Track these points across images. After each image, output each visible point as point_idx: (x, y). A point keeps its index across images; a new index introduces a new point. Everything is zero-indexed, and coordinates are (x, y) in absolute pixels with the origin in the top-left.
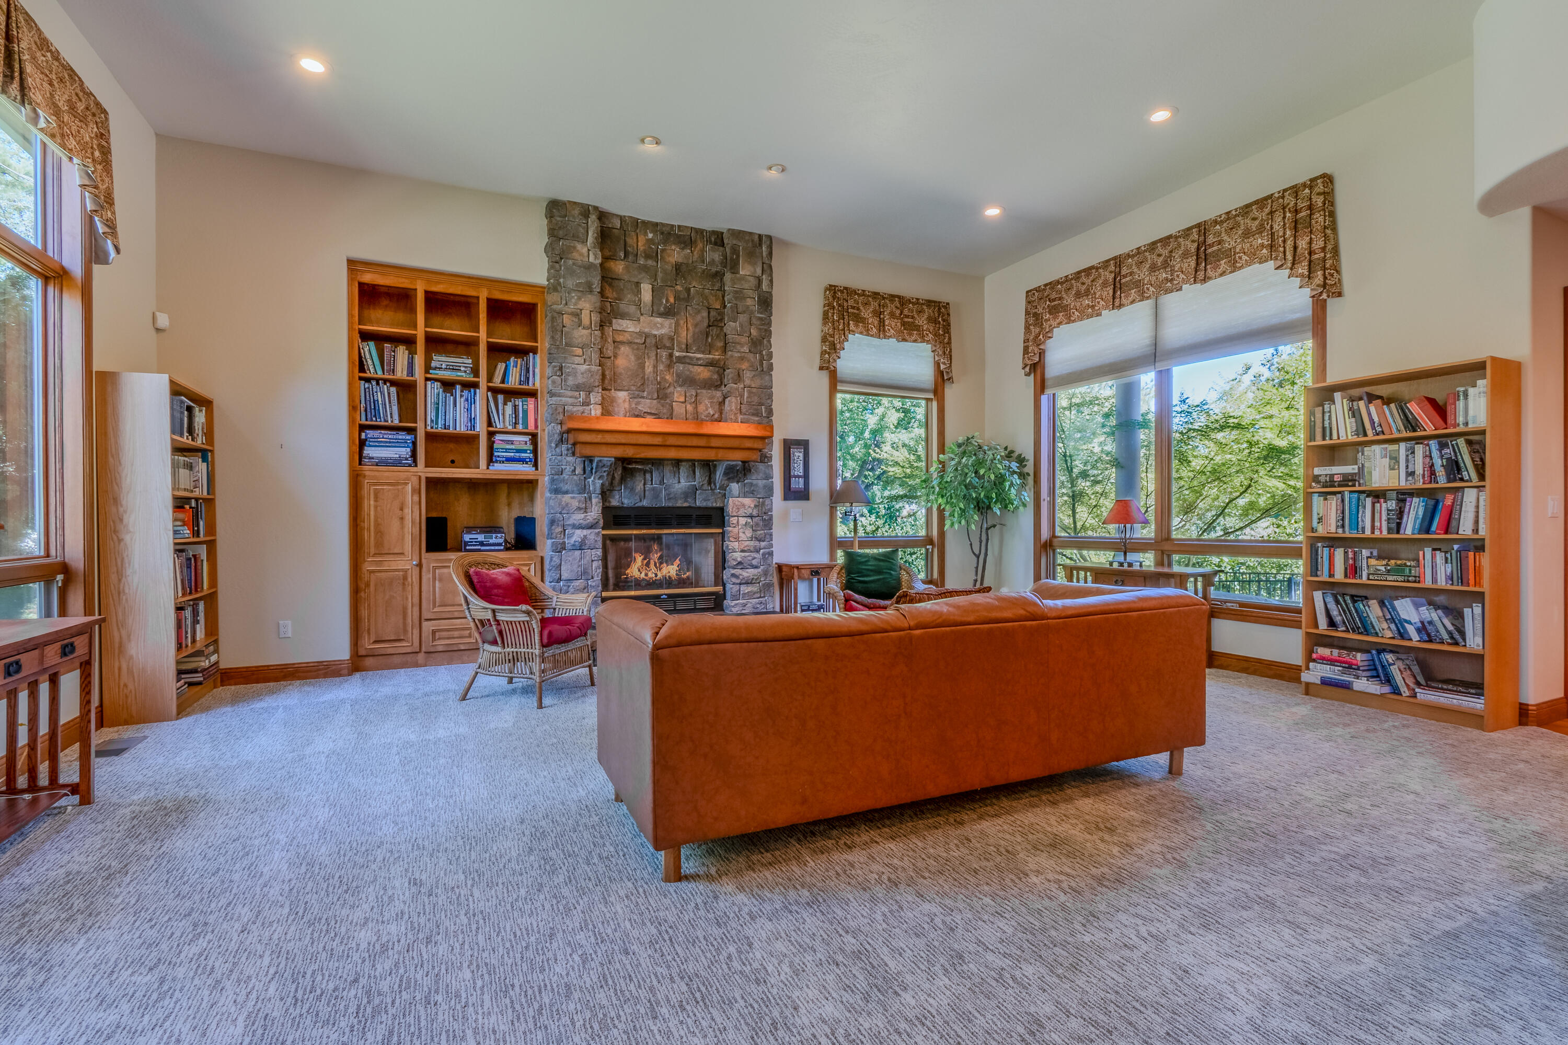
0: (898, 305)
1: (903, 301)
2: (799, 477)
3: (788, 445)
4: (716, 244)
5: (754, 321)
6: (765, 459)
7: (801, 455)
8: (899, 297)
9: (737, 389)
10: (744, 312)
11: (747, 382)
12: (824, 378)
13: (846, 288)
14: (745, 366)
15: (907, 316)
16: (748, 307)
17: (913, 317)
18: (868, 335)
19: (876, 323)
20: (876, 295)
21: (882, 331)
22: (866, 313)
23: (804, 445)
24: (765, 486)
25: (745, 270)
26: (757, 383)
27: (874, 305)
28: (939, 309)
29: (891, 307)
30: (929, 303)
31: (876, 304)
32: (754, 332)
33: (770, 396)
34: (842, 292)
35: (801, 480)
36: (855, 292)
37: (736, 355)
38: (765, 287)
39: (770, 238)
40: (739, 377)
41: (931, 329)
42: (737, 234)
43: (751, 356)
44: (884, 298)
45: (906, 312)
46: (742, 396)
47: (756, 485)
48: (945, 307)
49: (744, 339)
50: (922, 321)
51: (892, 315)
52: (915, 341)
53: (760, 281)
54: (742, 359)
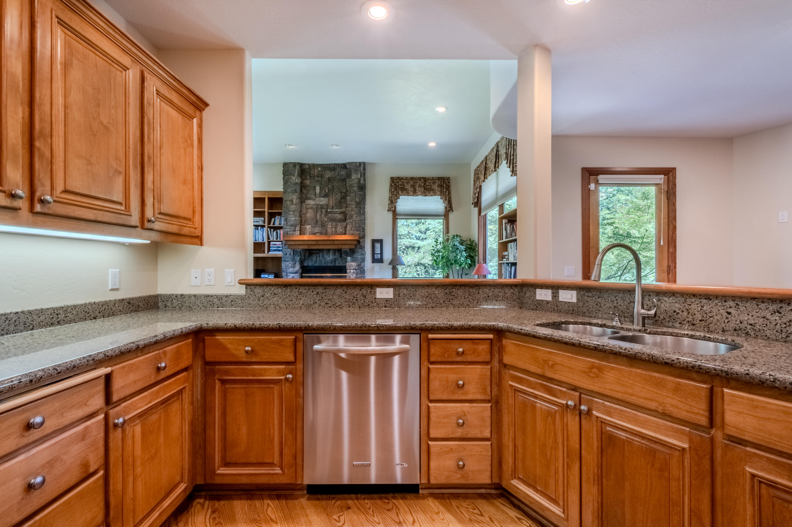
0: (423, 181)
1: (425, 179)
2: (378, 254)
3: (374, 242)
4: (344, 168)
5: (357, 195)
6: (363, 248)
7: (379, 246)
8: (423, 178)
9: (350, 222)
10: (353, 193)
11: (354, 219)
12: (390, 215)
13: (398, 178)
14: (353, 213)
15: (428, 186)
16: (354, 190)
17: (431, 186)
18: (408, 195)
19: (412, 190)
20: (412, 178)
21: (415, 193)
22: (408, 187)
23: (381, 241)
24: (361, 258)
25: (354, 176)
26: (358, 219)
27: (412, 183)
28: (444, 180)
29: (419, 183)
30: (439, 178)
31: (412, 182)
32: (357, 200)
33: (364, 224)
34: (396, 179)
35: (379, 255)
36: (402, 179)
37: (350, 209)
38: (362, 182)
39: (364, 163)
40: (351, 217)
41: (439, 189)
42: (351, 163)
43: (356, 209)
44: (416, 179)
45: (427, 184)
46: (352, 224)
47: (357, 258)
48: (447, 179)
49: (353, 203)
50: (435, 187)
51: (420, 186)
52: (432, 195)
53: (360, 180)
54: (352, 210)
